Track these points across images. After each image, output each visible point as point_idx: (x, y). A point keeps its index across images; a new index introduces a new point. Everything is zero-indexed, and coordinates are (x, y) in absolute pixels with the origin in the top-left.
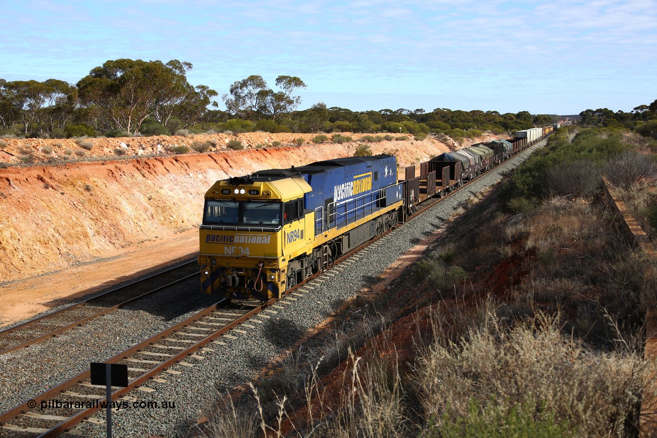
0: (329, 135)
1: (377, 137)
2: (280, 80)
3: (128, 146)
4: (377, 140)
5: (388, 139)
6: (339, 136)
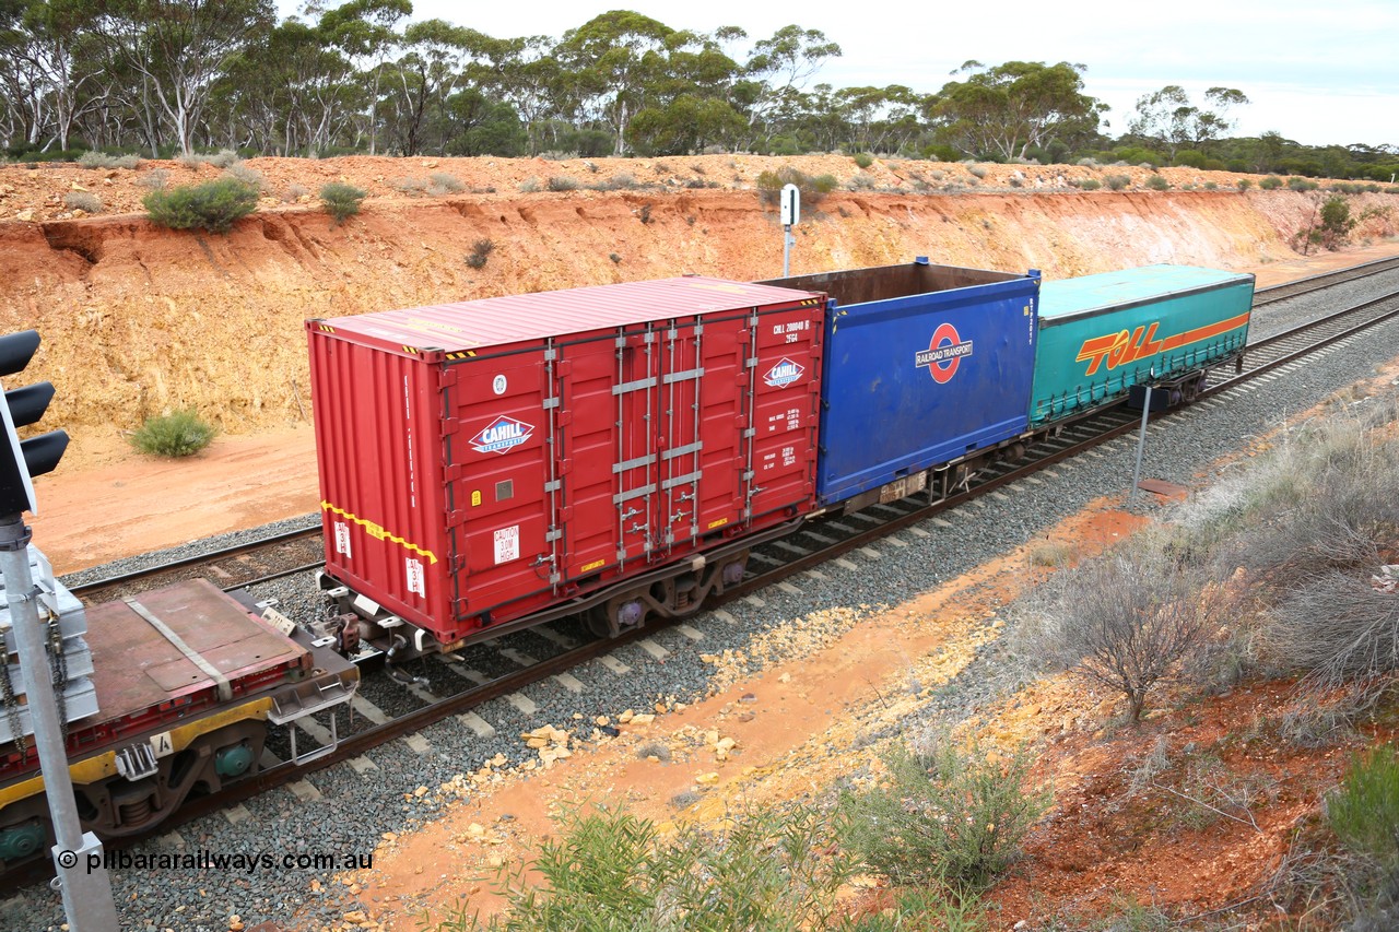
0: (1284, 179)
1: (1357, 186)
3: (1024, 175)
4: (1356, 190)
5: (1374, 190)
6: (1299, 180)
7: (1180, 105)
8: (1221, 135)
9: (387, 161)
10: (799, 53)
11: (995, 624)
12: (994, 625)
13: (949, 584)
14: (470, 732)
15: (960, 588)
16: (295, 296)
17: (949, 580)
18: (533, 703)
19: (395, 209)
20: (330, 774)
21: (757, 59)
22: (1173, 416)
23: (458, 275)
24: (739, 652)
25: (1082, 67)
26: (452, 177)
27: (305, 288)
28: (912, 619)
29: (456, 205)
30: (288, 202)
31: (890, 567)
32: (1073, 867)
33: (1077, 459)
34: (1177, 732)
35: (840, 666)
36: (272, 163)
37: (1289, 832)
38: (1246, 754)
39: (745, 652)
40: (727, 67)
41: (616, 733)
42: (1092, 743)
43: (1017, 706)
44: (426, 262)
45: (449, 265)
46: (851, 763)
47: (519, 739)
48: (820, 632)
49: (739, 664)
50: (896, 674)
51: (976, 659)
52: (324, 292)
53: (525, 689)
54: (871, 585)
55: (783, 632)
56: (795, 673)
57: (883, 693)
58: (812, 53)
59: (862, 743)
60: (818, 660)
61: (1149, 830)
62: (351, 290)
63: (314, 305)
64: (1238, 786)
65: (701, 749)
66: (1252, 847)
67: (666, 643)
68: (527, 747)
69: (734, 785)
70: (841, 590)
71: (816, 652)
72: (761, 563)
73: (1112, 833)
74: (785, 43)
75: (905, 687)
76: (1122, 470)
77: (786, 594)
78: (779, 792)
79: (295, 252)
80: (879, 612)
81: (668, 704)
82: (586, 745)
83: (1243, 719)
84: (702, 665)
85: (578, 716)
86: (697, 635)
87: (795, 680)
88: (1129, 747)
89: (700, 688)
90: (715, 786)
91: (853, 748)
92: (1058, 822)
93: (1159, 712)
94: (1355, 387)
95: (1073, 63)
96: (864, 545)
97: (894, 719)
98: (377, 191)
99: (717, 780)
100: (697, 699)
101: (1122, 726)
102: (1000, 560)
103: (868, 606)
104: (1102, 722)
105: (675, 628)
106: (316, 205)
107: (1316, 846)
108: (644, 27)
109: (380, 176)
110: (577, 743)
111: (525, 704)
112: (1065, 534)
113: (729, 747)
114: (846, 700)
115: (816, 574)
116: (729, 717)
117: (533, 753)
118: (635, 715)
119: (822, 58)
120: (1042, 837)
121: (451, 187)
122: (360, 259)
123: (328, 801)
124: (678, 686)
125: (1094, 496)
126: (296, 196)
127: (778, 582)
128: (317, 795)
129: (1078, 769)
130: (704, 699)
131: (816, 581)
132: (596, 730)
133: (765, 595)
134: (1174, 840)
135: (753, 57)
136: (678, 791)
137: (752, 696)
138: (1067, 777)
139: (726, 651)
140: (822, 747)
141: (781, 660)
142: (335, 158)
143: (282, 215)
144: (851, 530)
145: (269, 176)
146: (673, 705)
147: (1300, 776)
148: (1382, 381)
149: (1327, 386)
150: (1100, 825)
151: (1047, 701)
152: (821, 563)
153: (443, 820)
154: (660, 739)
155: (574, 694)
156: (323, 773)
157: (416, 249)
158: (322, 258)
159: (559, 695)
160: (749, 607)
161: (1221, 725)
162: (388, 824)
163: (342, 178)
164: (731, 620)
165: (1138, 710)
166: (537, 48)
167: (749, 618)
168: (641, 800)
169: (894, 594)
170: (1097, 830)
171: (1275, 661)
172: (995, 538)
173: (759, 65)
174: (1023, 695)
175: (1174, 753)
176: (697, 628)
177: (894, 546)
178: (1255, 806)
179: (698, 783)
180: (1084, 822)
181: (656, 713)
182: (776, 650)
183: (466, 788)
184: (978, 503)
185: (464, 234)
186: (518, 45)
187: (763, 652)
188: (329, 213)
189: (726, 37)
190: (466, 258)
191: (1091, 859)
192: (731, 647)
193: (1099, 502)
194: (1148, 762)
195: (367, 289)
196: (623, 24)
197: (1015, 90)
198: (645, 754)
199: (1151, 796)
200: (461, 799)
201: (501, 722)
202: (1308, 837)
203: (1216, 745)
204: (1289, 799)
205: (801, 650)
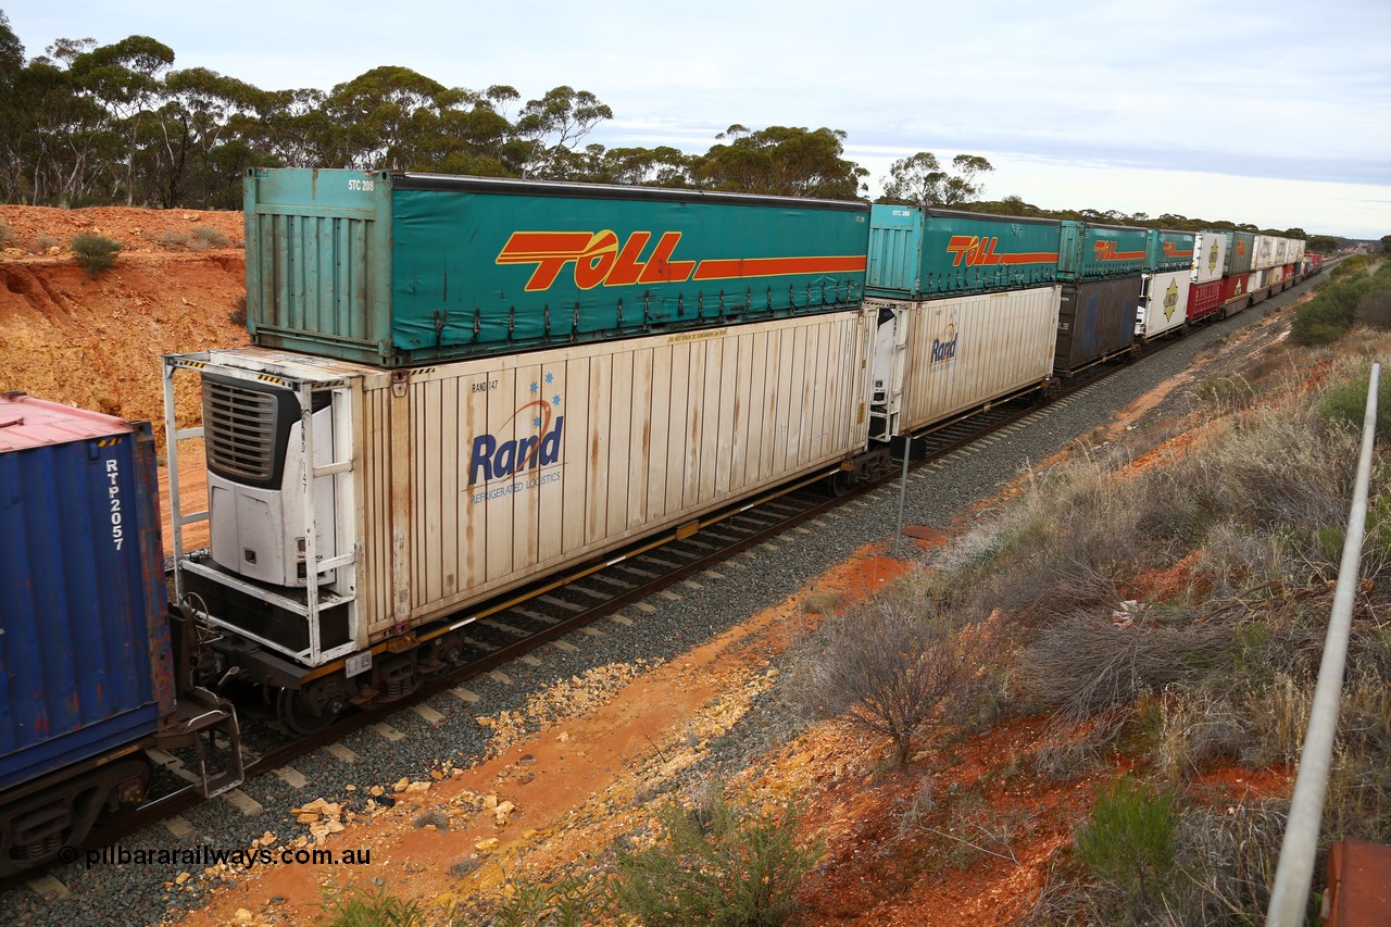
2: (960, 159)
7: (931, 171)
8: (968, 199)
9: (145, 213)
10: (570, 113)
11: (769, 673)
12: (768, 675)
13: (723, 636)
14: (237, 811)
15: (735, 639)
16: (43, 353)
17: (724, 631)
18: (304, 777)
19: (154, 263)
20: (79, 867)
21: (528, 118)
22: (932, 464)
23: (221, 333)
24: (516, 713)
25: (842, 133)
26: (216, 230)
27: (53, 344)
28: (688, 672)
29: (219, 260)
30: (35, 253)
31: (665, 621)
32: (847, 914)
33: (844, 508)
34: (942, 772)
35: (618, 723)
36: (17, 212)
37: (1045, 863)
38: (1005, 791)
39: (522, 713)
40: (500, 125)
41: (391, 803)
42: (863, 788)
43: (791, 755)
44: (187, 320)
45: (212, 322)
46: (631, 821)
47: (288, 815)
48: (597, 688)
49: (516, 725)
50: (674, 727)
51: (752, 709)
52: (74, 349)
53: (295, 762)
54: (647, 639)
55: (560, 692)
56: (573, 732)
57: (660, 747)
58: (583, 115)
59: (641, 799)
60: (596, 718)
61: (917, 871)
62: (106, 347)
63: (64, 362)
64: (999, 823)
65: (481, 813)
66: (1013, 882)
67: (441, 707)
68: (297, 824)
69: (514, 850)
70: (617, 646)
71: (594, 709)
72: (536, 622)
73: (884, 878)
74: (557, 102)
75: (683, 740)
76: (886, 517)
77: (562, 652)
78: (560, 855)
79: (42, 307)
80: (656, 666)
81: (445, 770)
82: (360, 817)
83: (1002, 756)
84: (479, 728)
85: (351, 788)
86: (473, 698)
87: (573, 738)
88: (897, 790)
89: (477, 752)
90: (495, 852)
91: (633, 805)
92: (831, 869)
93: (925, 753)
94: (1095, 433)
95: (833, 129)
96: (638, 601)
97: (672, 773)
98: (134, 244)
99: (498, 846)
100: (474, 763)
101: (891, 770)
102: (773, 609)
103: (645, 661)
104: (871, 766)
105: (451, 691)
106: (66, 257)
107: (1069, 876)
108: (414, 83)
109: (137, 229)
110: (350, 815)
111: (295, 779)
112: (834, 582)
113: (508, 811)
114: (624, 756)
115: (592, 631)
116: (507, 779)
117: (304, 829)
118: (411, 783)
119: (592, 121)
120: (816, 886)
121: (215, 241)
122: (115, 315)
123: (76, 897)
124: (454, 751)
125: (860, 544)
126: (44, 247)
127: (553, 641)
128: (64, 891)
129: (850, 815)
130: (481, 763)
131: (592, 638)
132: (370, 801)
133: (540, 654)
134: (941, 880)
135: (524, 116)
136: (456, 860)
137: (530, 757)
138: (839, 823)
139: (502, 713)
140: (601, 805)
141: (559, 719)
142: (88, 209)
143: (28, 267)
144: (626, 585)
145: (14, 225)
146: (450, 769)
147: (1054, 809)
148: (1118, 427)
149: (1070, 433)
150: (871, 869)
151: (819, 748)
152: (597, 619)
153: (208, 908)
154: (437, 807)
155: (346, 765)
156: (71, 866)
157: (178, 305)
158: (74, 314)
159: (330, 767)
160: (525, 666)
161: (983, 763)
162: (146, 917)
163: (96, 230)
164: (507, 681)
165: (905, 752)
166: (306, 101)
167: (525, 678)
168: (419, 872)
169: (669, 647)
170: (868, 875)
171: (1029, 698)
172: (767, 588)
173: (530, 124)
174: (796, 743)
175: (939, 794)
176: (473, 690)
177: (669, 600)
178: (1014, 841)
179: (478, 850)
180: (857, 868)
181: (432, 780)
182: (553, 709)
183: (233, 871)
184: (750, 554)
185: (229, 290)
186: (286, 97)
187: (540, 712)
188: (81, 266)
189: (497, 96)
190: (229, 315)
191: (865, 906)
192: (507, 708)
193: (866, 548)
194: (915, 804)
195: (123, 346)
196: (394, 80)
197: (777, 153)
198: (422, 823)
199: (919, 838)
200: (227, 883)
201: (269, 798)
202: (1061, 868)
203: (978, 784)
204: (1045, 832)
205: (578, 708)
